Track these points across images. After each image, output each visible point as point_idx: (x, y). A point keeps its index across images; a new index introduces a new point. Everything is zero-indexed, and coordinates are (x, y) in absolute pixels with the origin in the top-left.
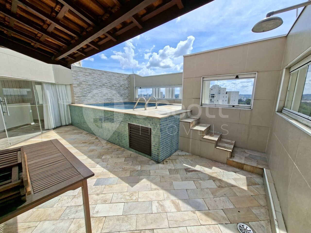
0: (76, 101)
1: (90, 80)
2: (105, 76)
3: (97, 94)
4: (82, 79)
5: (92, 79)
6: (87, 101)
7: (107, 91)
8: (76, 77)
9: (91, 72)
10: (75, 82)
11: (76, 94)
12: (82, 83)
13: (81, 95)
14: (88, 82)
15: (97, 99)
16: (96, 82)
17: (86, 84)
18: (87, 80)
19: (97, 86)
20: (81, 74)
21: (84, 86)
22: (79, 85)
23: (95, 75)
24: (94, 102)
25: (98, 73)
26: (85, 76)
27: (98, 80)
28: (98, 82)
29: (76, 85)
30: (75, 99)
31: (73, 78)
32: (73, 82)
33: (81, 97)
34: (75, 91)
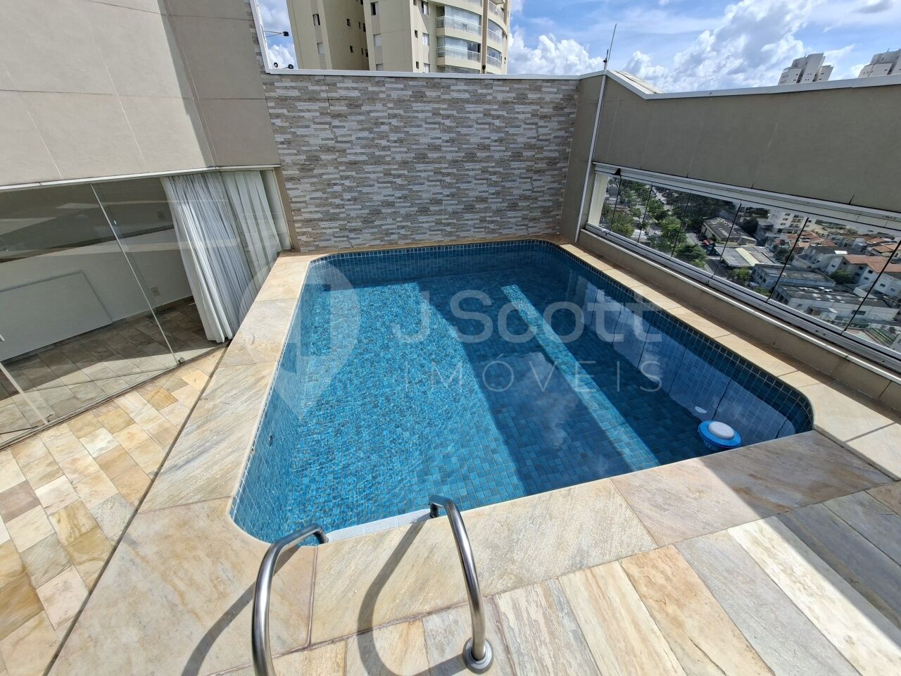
0: (304, 238)
1: (353, 138)
2: (429, 107)
3: (391, 204)
4: (317, 137)
5: (365, 134)
6: (345, 239)
7: (438, 189)
8: (290, 133)
9: (356, 94)
10: (289, 154)
11: (299, 210)
12: (317, 159)
13: (319, 216)
14: (344, 151)
15: (388, 230)
16: (384, 148)
17: (339, 160)
18: (339, 139)
19: (386, 167)
20: (309, 111)
21: (331, 169)
22: (306, 169)
23: (379, 111)
24: (378, 242)
25: (394, 95)
26: (328, 119)
27: (393, 137)
28: (394, 145)
29: (297, 172)
30: (298, 230)
31: (280, 138)
32: (282, 158)
33: (320, 223)
34: (293, 200)
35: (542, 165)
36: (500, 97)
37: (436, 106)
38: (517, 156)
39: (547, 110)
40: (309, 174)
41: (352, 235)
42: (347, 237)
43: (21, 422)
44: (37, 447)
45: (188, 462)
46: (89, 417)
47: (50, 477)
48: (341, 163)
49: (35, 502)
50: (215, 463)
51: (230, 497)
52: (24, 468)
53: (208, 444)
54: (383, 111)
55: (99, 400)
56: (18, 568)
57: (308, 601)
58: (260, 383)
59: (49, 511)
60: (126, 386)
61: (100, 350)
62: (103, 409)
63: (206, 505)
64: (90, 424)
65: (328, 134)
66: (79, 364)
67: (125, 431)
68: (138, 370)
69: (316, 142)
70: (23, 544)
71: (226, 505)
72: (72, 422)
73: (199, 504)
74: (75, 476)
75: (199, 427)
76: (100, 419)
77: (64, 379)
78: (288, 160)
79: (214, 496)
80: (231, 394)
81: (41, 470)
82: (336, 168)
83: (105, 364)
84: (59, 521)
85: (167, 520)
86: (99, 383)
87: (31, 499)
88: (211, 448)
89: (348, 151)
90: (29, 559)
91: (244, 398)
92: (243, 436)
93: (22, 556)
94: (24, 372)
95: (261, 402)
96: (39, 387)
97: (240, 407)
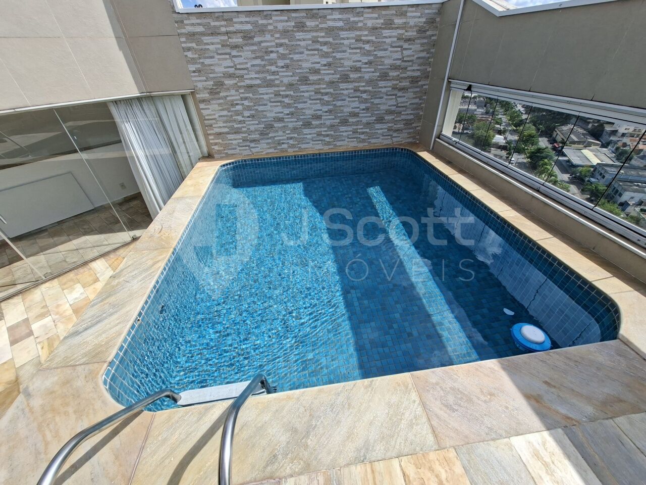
0: (216, 148)
1: (249, 65)
2: (309, 36)
3: (281, 120)
4: (221, 66)
5: (258, 62)
6: (247, 148)
7: (318, 107)
8: (199, 63)
9: (248, 27)
10: (200, 81)
11: (211, 126)
12: (222, 84)
13: (226, 130)
14: (242, 76)
15: (280, 140)
16: (274, 73)
17: (239, 84)
18: (238, 67)
19: (276, 89)
20: (213, 43)
21: (233, 92)
22: (213, 92)
23: (268, 40)
24: (272, 150)
25: (280, 26)
26: (228, 50)
27: (281, 63)
28: (281, 70)
29: (208, 95)
30: (211, 141)
31: (192, 68)
32: (195, 84)
33: (228, 136)
34: (206, 118)
35: (405, 84)
36: (370, 23)
37: (315, 34)
38: (384, 76)
39: (412, 34)
40: (217, 96)
41: (252, 145)
42: (249, 146)
43: (29, 277)
44: (37, 295)
45: (86, 329)
46: (71, 275)
47: (42, 316)
48: (240, 87)
49: (31, 333)
50: (104, 332)
51: (105, 362)
52: (28, 309)
53: (104, 315)
54: (271, 41)
55: (79, 263)
56: (13, 378)
57: (133, 463)
58: (155, 266)
59: (38, 340)
60: (97, 254)
61: (85, 227)
62: (81, 270)
63: (87, 367)
64: (72, 280)
65: (229, 63)
66: (71, 237)
67: (92, 287)
68: (106, 243)
69: (220, 70)
70: (19, 363)
71: (101, 369)
72: (61, 278)
73: (82, 366)
74: (57, 317)
75: (102, 301)
76: (78, 277)
77: (61, 248)
78: (200, 85)
79: (95, 361)
80: (133, 274)
81: (37, 311)
82: (237, 91)
83: (88, 237)
84: (42, 348)
85: (56, 378)
86: (81, 251)
87: (28, 331)
88: (106, 318)
89: (245, 77)
90: (21, 373)
91: (140, 278)
92: (130, 310)
93: (17, 370)
94: (38, 241)
95: (151, 282)
96: (44, 253)
97: (135, 285)
